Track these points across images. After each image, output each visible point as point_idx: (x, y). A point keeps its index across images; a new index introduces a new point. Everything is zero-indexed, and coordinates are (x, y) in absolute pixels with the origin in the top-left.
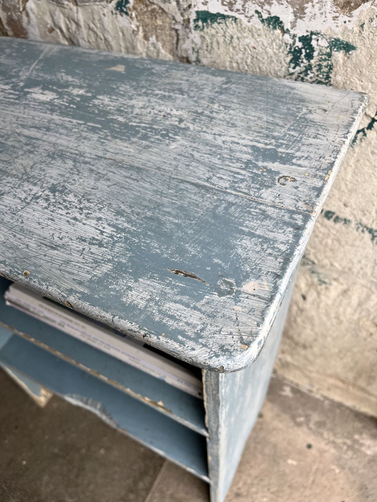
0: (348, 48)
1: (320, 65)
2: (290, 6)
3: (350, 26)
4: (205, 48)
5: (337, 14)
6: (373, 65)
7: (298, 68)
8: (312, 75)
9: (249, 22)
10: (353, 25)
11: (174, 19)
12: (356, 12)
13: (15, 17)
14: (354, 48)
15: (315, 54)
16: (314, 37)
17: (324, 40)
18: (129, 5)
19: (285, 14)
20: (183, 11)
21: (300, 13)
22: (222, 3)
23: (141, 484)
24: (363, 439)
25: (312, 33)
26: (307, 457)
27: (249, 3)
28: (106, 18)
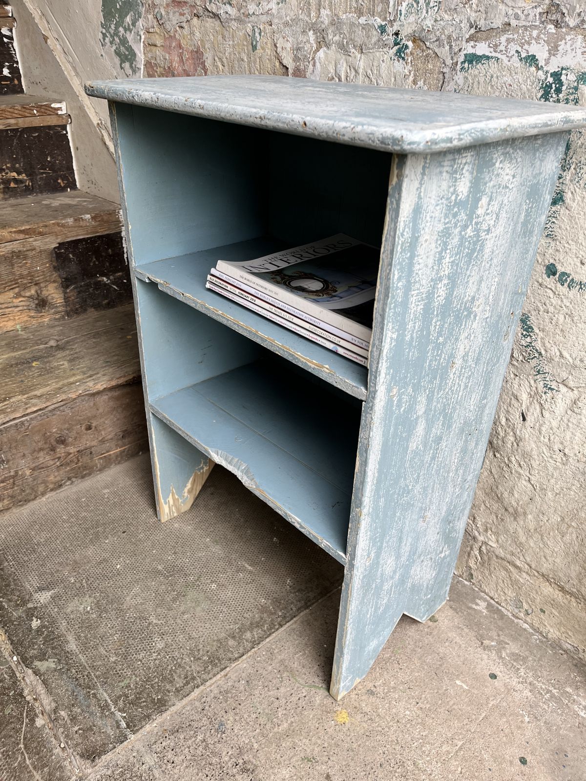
1: (567, 99)
2: (546, 44)
4: (466, 88)
5: (585, 50)
7: (547, 103)
9: (509, 61)
11: (444, 63)
13: (302, 67)
15: (564, 88)
16: (564, 72)
17: (573, 74)
18: (407, 50)
19: (540, 52)
20: (454, 54)
21: (554, 50)
22: (489, 45)
23: (248, 635)
24: (578, 695)
25: (562, 69)
26: (486, 687)
27: (512, 44)
28: (384, 65)
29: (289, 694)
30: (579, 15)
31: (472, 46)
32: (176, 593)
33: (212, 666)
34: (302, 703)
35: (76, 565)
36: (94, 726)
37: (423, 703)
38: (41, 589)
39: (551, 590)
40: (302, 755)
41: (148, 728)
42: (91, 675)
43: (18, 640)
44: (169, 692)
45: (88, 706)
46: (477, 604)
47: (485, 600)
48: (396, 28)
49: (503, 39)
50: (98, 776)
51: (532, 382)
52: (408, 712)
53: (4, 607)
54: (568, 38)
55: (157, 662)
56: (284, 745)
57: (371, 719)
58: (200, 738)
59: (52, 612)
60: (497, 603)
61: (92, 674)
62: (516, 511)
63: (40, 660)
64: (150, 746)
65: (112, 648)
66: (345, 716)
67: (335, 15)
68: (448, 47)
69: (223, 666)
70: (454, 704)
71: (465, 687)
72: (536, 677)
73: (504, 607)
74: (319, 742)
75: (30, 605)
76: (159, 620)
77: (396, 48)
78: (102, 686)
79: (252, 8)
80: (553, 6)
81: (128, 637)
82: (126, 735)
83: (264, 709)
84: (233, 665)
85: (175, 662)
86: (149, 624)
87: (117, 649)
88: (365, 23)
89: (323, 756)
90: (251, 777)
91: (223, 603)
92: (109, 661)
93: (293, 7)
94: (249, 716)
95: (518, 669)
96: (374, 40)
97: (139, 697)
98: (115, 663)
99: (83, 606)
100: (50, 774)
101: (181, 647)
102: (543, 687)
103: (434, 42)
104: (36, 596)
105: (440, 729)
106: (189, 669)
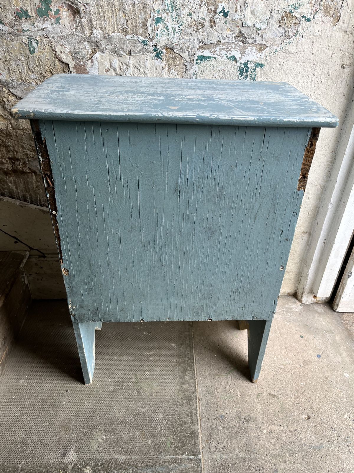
0: (261, 66)
1: (251, 74)
2: (239, 51)
3: (262, 57)
4: (200, 72)
5: (257, 53)
6: (271, 71)
7: (242, 77)
8: (248, 79)
9: (222, 59)
10: (263, 57)
11: (185, 60)
12: (264, 51)
13: (82, 64)
14: (264, 66)
15: (249, 70)
16: (249, 63)
17: (253, 64)
18: (163, 54)
19: (237, 54)
20: (191, 56)
21: (243, 53)
22: (210, 52)
23: (187, 378)
24: (290, 306)
25: (248, 61)
27: (222, 51)
28: (147, 62)
29: (226, 383)
30: (253, 38)
31: (201, 52)
32: (135, 391)
33: (191, 401)
35: (65, 428)
36: (182, 471)
38: (64, 455)
40: (255, 396)
41: (201, 447)
42: (150, 458)
44: (190, 427)
45: (168, 468)
48: (154, 42)
49: (218, 48)
54: (249, 48)
55: (169, 423)
56: (247, 400)
58: (221, 429)
59: (88, 457)
61: (150, 456)
64: (210, 452)
65: (141, 439)
67: (106, 33)
68: (188, 52)
69: (194, 398)
74: (254, 387)
75: (70, 467)
76: (145, 408)
77: (156, 52)
78: (161, 455)
79: (26, 26)
80: (240, 34)
81: (142, 428)
82: (198, 459)
83: (226, 396)
84: (197, 393)
85: (176, 415)
86: (143, 413)
87: (145, 437)
88: (131, 39)
89: (260, 390)
90: (253, 421)
91: (161, 376)
92: (149, 445)
93: (66, 27)
94: (225, 403)
96: (139, 48)
97: (182, 441)
98: (153, 442)
99: (100, 439)
101: (170, 408)
103: (179, 50)
104: (66, 460)
105: (275, 348)
106: (185, 411)
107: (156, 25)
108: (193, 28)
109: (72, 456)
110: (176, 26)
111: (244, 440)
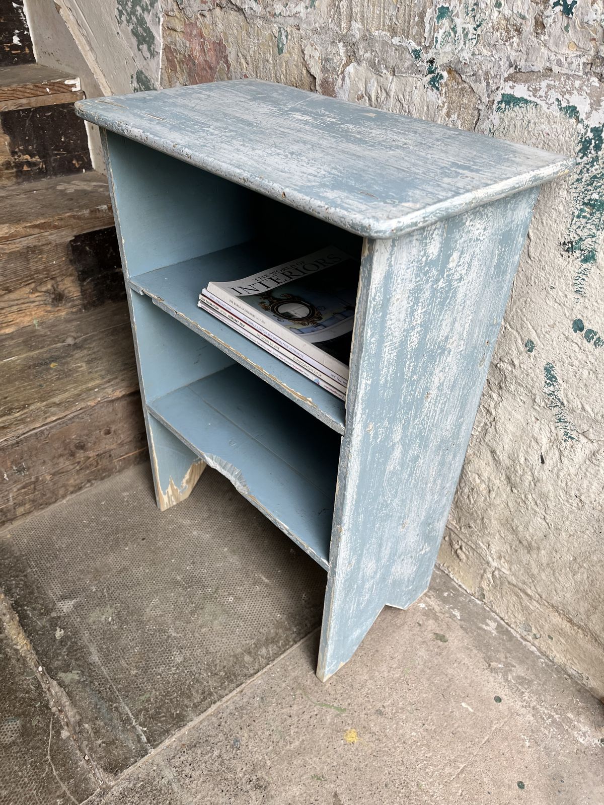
2: (588, 97)
4: (502, 130)
7: (585, 158)
8: (597, 167)
9: (548, 108)
11: (480, 99)
13: (330, 80)
18: (442, 81)
19: (583, 106)
20: (491, 92)
21: (596, 105)
22: (528, 88)
23: (263, 651)
24: (579, 721)
26: (491, 710)
27: (553, 91)
28: (416, 91)
29: (301, 711)
31: (510, 87)
32: (194, 605)
33: (229, 682)
34: (314, 721)
35: (97, 574)
36: (117, 740)
37: (429, 725)
38: (63, 598)
39: (560, 620)
40: (312, 774)
41: (167, 742)
43: (43, 651)
44: (187, 707)
45: (111, 720)
46: (487, 625)
47: (495, 620)
48: (430, 55)
49: (544, 84)
50: (121, 789)
51: (553, 428)
52: (414, 734)
53: (28, 615)
55: (176, 676)
56: (295, 762)
57: (378, 739)
58: (216, 753)
59: (75, 622)
60: (507, 623)
61: (114, 687)
62: (530, 544)
63: (65, 672)
64: (169, 760)
65: (132, 661)
66: (354, 736)
67: (367, 30)
68: (485, 84)
69: (238, 683)
70: (458, 727)
71: (471, 710)
72: (540, 701)
73: (512, 628)
74: (329, 760)
75: (54, 614)
76: (178, 633)
77: (430, 76)
78: (124, 699)
79: (278, 8)
80: (597, 58)
81: (148, 650)
82: (146, 750)
83: (277, 727)
84: (249, 682)
85: (193, 677)
86: (168, 637)
87: (137, 662)
88: (398, 44)
89: (331, 774)
90: (263, 794)
91: (240, 617)
92: (130, 675)
93: (322, 14)
94: (263, 733)
95: (523, 693)
96: (407, 64)
97: (159, 712)
98: (136, 676)
99: (104, 617)
100: (76, 786)
101: (199, 662)
102: (546, 712)
103: (470, 76)
104: (59, 604)
105: (444, 751)
106: (207, 684)
107: (438, 22)
108: (501, 33)
109: (66, 606)
110: (470, 27)
111: (221, 800)
